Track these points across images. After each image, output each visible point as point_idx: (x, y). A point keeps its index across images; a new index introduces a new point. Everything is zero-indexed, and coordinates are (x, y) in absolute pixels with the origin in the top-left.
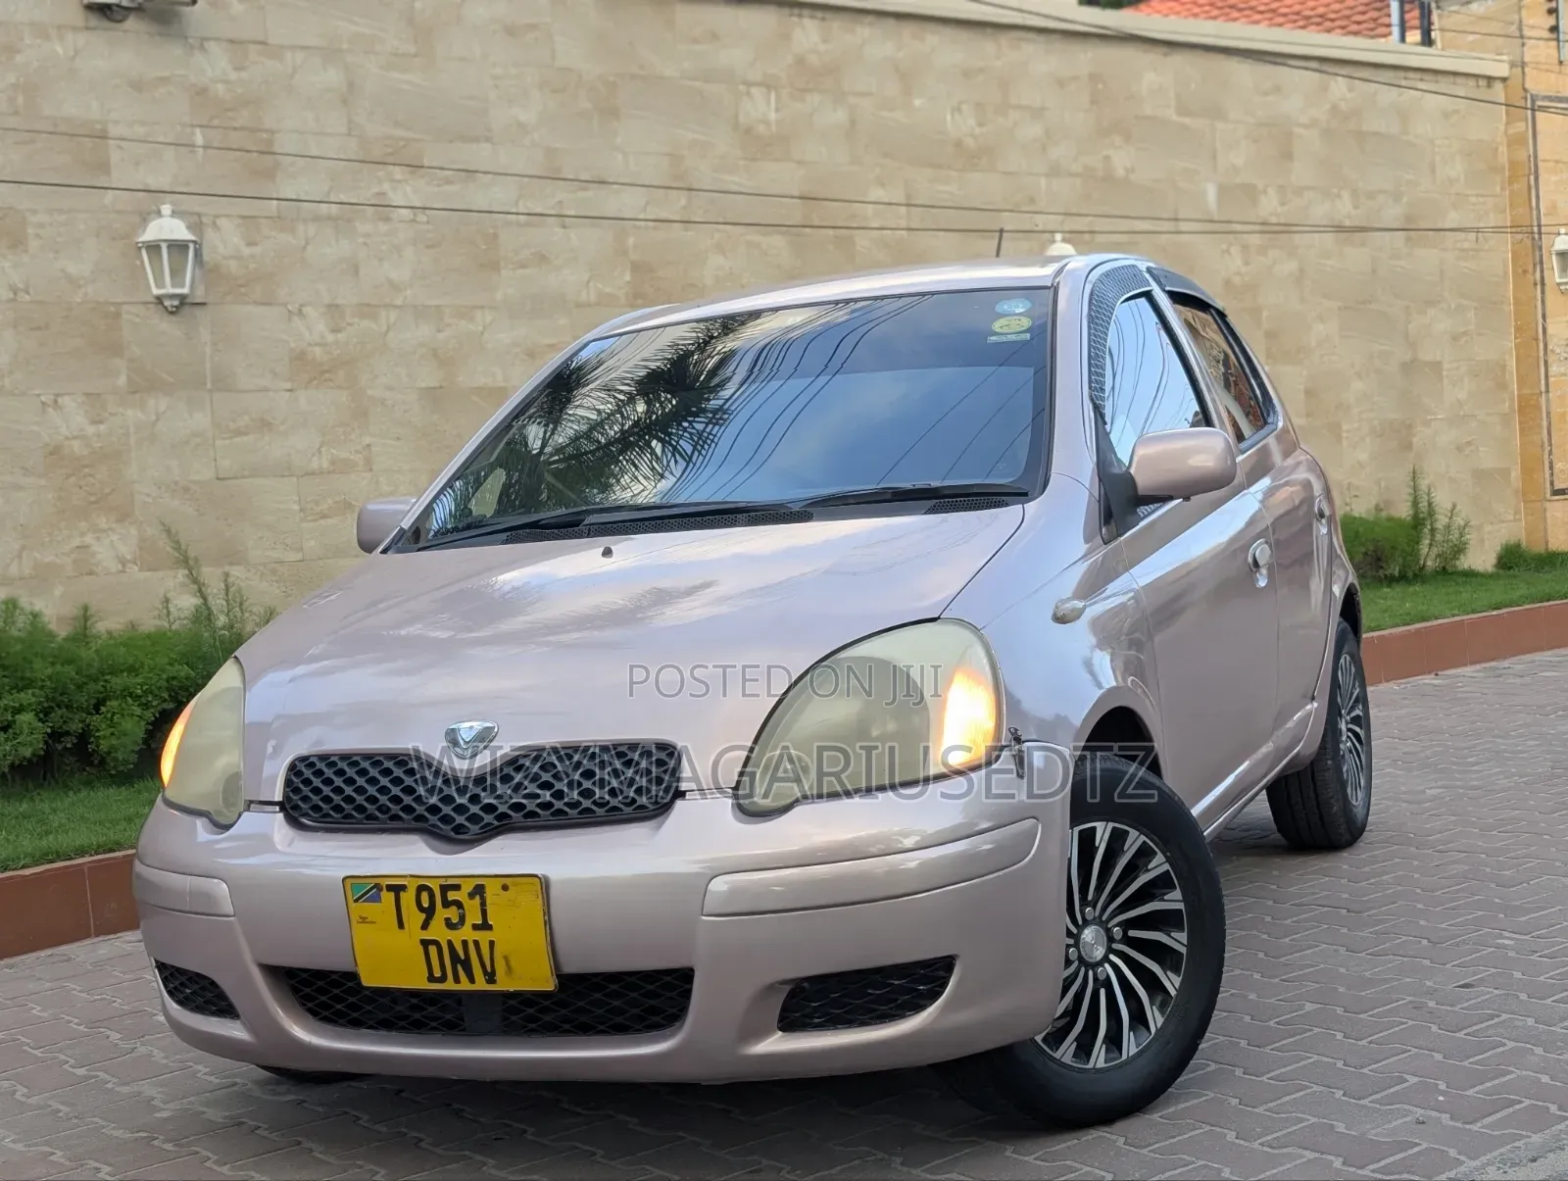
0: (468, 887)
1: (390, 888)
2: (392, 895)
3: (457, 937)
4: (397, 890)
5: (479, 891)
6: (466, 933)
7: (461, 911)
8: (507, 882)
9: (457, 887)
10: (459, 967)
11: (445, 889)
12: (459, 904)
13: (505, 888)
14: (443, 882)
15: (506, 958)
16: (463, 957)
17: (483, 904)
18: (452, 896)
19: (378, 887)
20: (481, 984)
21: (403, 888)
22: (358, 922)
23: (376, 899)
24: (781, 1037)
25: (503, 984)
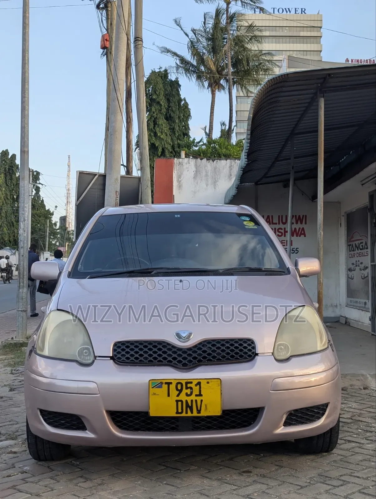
0: (195, 382)
1: (166, 383)
2: (167, 385)
3: (189, 399)
4: (169, 384)
5: (199, 384)
6: (193, 397)
7: (192, 390)
8: (208, 381)
9: (191, 383)
10: (188, 409)
11: (187, 383)
12: (191, 388)
13: (208, 383)
14: (186, 381)
15: (206, 405)
16: (190, 405)
17: (200, 388)
18: (189, 385)
19: (162, 383)
20: (195, 414)
21: (171, 383)
22: (152, 395)
23: (160, 387)
24: (283, 428)
25: (203, 413)
